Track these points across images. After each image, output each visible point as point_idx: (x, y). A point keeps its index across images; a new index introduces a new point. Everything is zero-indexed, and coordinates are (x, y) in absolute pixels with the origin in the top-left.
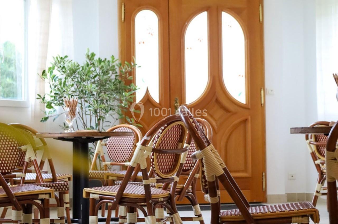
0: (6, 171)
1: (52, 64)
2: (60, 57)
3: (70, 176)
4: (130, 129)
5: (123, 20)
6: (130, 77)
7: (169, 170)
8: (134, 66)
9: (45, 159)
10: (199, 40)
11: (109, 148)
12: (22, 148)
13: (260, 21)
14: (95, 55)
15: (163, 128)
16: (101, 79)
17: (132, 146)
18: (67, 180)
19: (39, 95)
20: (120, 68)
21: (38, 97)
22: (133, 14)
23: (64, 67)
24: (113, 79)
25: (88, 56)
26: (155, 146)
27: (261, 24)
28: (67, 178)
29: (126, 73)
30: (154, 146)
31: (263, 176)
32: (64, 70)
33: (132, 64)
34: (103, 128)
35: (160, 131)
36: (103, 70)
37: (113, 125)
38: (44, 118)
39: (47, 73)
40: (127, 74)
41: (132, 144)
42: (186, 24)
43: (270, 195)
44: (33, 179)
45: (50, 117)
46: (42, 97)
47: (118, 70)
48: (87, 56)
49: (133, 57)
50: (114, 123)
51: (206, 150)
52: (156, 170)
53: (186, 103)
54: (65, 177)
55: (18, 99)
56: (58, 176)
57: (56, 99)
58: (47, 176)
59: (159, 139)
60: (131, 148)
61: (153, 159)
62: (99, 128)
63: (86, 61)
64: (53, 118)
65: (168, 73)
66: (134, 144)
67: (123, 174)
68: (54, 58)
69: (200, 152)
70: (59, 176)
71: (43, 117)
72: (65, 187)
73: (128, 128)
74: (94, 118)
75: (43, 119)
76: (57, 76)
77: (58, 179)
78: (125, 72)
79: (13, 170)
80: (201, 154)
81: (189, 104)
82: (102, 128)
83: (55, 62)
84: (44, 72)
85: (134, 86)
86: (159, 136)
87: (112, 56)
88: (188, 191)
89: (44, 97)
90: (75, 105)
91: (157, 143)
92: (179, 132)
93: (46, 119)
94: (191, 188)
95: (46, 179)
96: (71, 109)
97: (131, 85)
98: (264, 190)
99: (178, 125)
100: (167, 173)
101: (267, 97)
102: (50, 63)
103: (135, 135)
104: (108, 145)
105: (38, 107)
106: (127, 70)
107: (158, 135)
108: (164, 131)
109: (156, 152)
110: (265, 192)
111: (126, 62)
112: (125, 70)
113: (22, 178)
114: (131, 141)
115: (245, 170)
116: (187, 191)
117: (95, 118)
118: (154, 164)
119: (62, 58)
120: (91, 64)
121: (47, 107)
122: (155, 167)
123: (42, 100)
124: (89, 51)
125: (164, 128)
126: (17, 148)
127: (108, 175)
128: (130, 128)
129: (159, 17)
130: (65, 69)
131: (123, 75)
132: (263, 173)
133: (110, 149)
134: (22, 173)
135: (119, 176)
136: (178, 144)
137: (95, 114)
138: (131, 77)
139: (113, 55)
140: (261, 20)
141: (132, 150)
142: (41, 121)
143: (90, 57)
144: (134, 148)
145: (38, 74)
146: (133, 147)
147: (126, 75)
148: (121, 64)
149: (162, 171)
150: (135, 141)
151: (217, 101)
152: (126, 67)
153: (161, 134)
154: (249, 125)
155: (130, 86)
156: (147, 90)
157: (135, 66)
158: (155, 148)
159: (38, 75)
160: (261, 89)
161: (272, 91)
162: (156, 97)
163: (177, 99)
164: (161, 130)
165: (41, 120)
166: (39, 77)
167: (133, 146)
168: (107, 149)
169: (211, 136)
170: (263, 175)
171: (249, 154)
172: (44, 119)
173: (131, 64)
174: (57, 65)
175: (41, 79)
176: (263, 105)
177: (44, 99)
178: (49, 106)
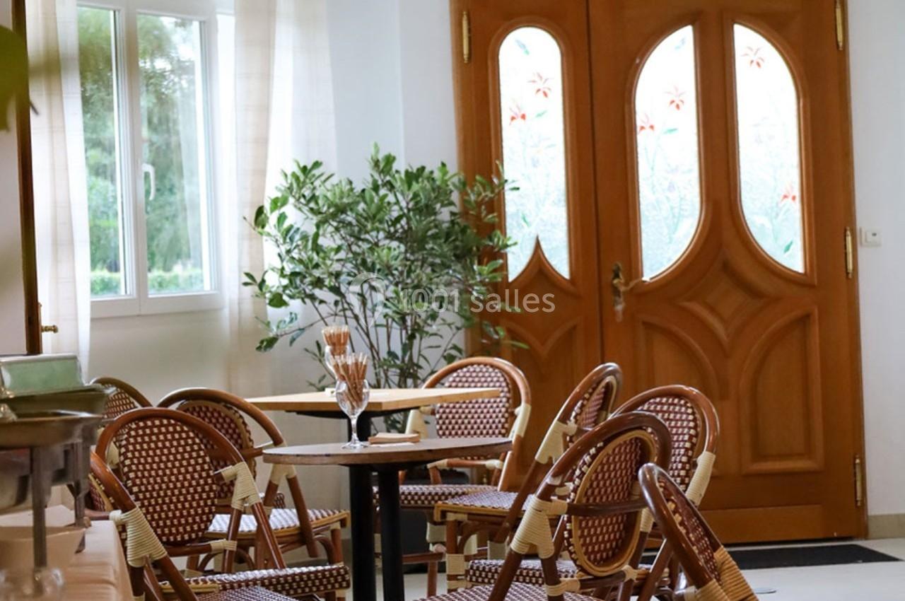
0: (186, 537)
1: (280, 190)
2: (302, 165)
3: (346, 516)
4: (497, 370)
5: (466, 57)
6: (490, 216)
7: (610, 553)
8: (501, 188)
9: (279, 480)
10: (674, 105)
11: (441, 422)
12: (223, 474)
13: (838, 46)
14: (394, 158)
15: (593, 451)
16: (414, 228)
17: (503, 416)
18: (337, 526)
19: (248, 275)
20: (463, 193)
21: (248, 280)
22: (493, 40)
23: (314, 198)
24: (443, 222)
25: (377, 163)
26: (575, 497)
27: (841, 55)
28: (336, 521)
29: (479, 204)
30: (572, 497)
31: (855, 468)
32: (312, 205)
33: (496, 181)
34: (422, 353)
35: (586, 460)
36: (417, 203)
37: (447, 345)
38: (267, 340)
39: (268, 215)
40: (483, 207)
41: (503, 410)
42: (638, 61)
43: (876, 517)
44: (250, 531)
45: (282, 336)
46: (259, 280)
47: (455, 197)
48: (373, 164)
49: (498, 162)
50: (451, 339)
51: (710, 589)
52: (577, 559)
53: (642, 276)
54: (333, 518)
56: (314, 518)
57: (296, 284)
58: (285, 516)
59: (584, 479)
60: (500, 422)
61: (570, 532)
62: (411, 354)
63: (372, 176)
64: (289, 337)
65: (593, 196)
66: (509, 410)
67: (483, 507)
68: (286, 175)
69: (695, 592)
70: (317, 519)
71: (265, 337)
72: (340, 579)
73: (492, 366)
74: (396, 332)
75: (262, 342)
76: (296, 227)
77: (314, 526)
78: (476, 202)
79: (203, 532)
80: (698, 596)
81: (651, 279)
82: (420, 354)
83: (287, 186)
84: (260, 211)
85: (502, 237)
86: (583, 473)
87: (440, 165)
88: (660, 583)
89: (263, 281)
90: (360, 376)
91: (579, 489)
92: (633, 455)
93: (271, 342)
94: (667, 575)
95: (282, 528)
96: (352, 385)
97: (493, 237)
98: (859, 504)
99: (631, 440)
100: (607, 561)
101: (862, 252)
102: (277, 188)
103: (510, 386)
104: (438, 412)
105: (248, 307)
106: (480, 198)
107: (580, 469)
108: (595, 461)
109: (577, 515)
110: (861, 507)
111: (478, 177)
112: (476, 196)
113: (227, 552)
114: (501, 402)
115: (808, 453)
116: (657, 584)
117: (399, 332)
118: (573, 545)
119: (305, 168)
120: (384, 185)
121: (272, 303)
122: (575, 552)
123: (256, 288)
124: (377, 151)
125: (596, 450)
126: (211, 473)
127: (444, 509)
128: (498, 368)
129: (562, 45)
130: (317, 203)
131: (471, 212)
132: (855, 459)
133: (444, 423)
134: (227, 539)
135: (474, 512)
136: (632, 484)
137: (401, 322)
138: (494, 217)
139: (444, 162)
140: (841, 44)
141: (503, 427)
142: (259, 348)
143: (382, 165)
144: (509, 420)
145: (245, 218)
146: (507, 419)
147: (480, 213)
148: (464, 184)
149: (592, 557)
150: (511, 401)
151: (728, 269)
152: (478, 188)
153: (589, 466)
154: (815, 330)
155: (491, 240)
156: (538, 246)
157: (503, 188)
158: (575, 502)
159: (244, 221)
160: (845, 231)
161: (874, 235)
162: (560, 263)
163: (619, 268)
164: (588, 457)
165: (258, 345)
166: (248, 225)
167: (506, 415)
168: (438, 423)
169: (716, 434)
170: (855, 464)
171: (817, 406)
172: (265, 343)
173: (492, 182)
174: (293, 194)
175: (253, 231)
176: (850, 276)
177: (262, 284)
178: (277, 301)
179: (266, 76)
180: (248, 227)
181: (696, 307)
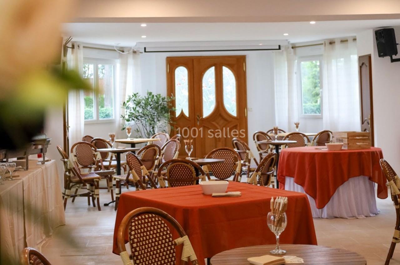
2: (134, 94)
5: (168, 72)
6: (171, 104)
10: (210, 82)
12: (95, 154)
14: (152, 93)
19: (122, 115)
21: (121, 116)
22: (174, 69)
25: (148, 93)
27: (245, 73)
33: (171, 97)
40: (169, 102)
42: (203, 73)
46: (123, 116)
53: (203, 117)
55: (110, 118)
63: (147, 96)
65: (193, 100)
71: (123, 128)
81: (205, 117)
84: (124, 103)
97: (172, 108)
101: (248, 112)
102: (128, 98)
105: (121, 122)
112: (168, 100)
121: (126, 121)
124: (149, 91)
129: (188, 70)
142: (122, 130)
145: (121, 104)
151: (220, 115)
154: (238, 128)
156: (182, 111)
160: (245, 108)
161: (251, 109)
162: (187, 114)
163: (198, 115)
176: (246, 117)
177: (124, 117)
178: (128, 120)
179: (126, 76)
180: (122, 106)
181: (214, 123)
